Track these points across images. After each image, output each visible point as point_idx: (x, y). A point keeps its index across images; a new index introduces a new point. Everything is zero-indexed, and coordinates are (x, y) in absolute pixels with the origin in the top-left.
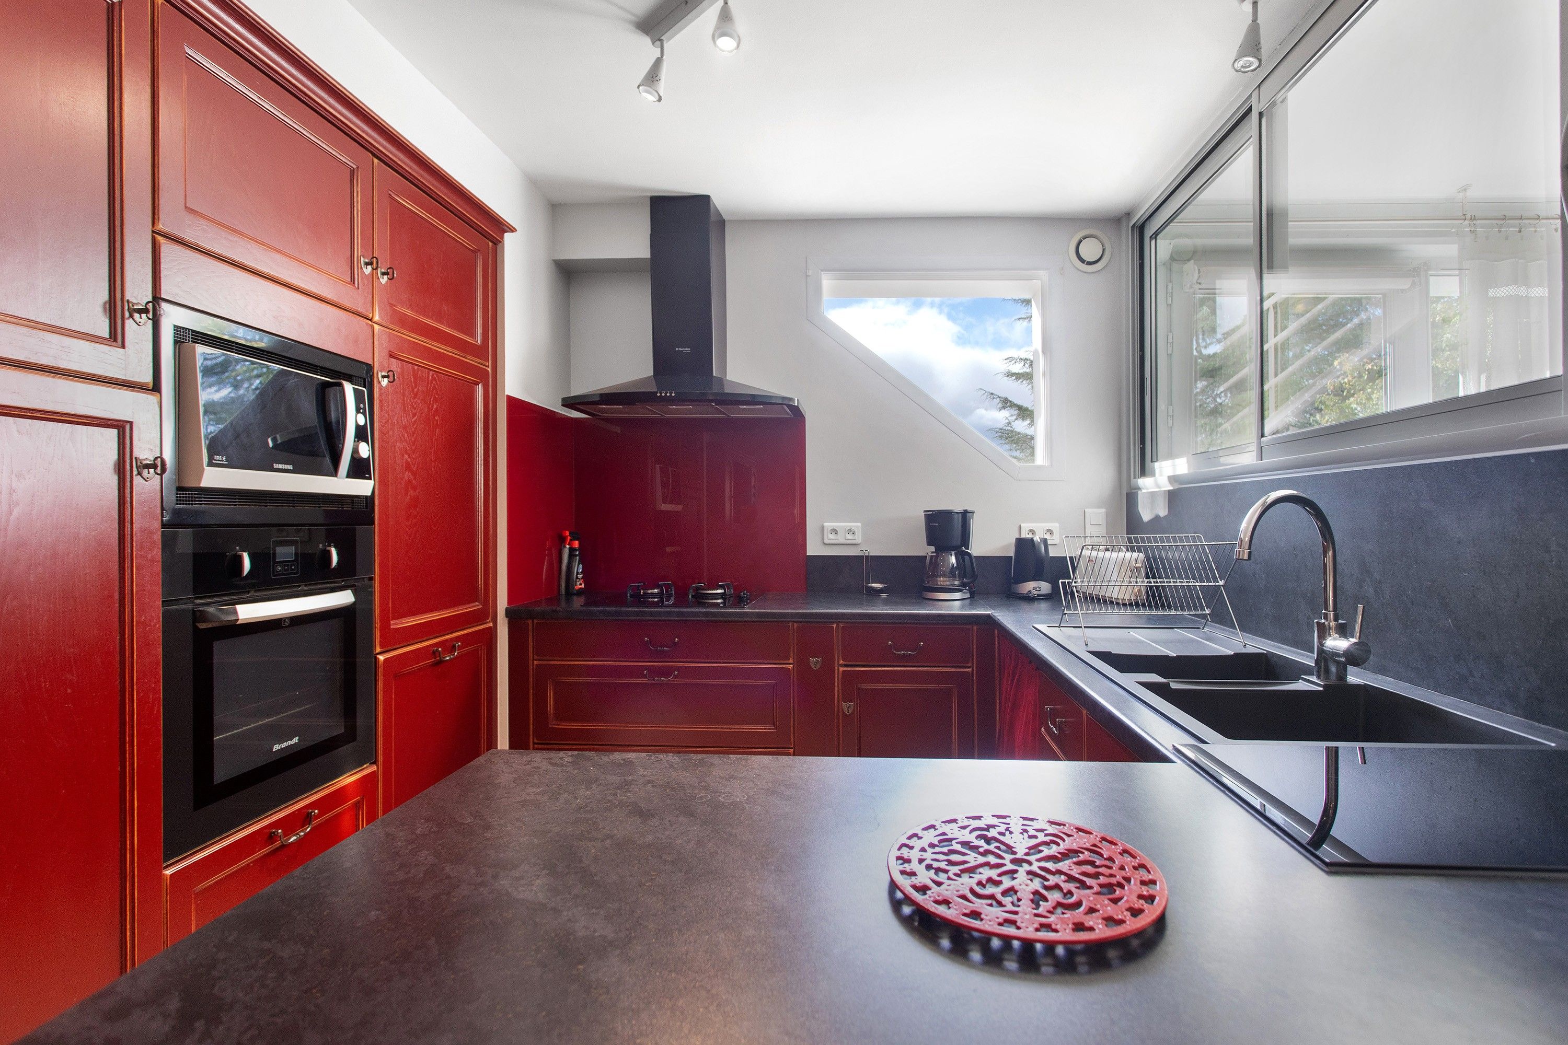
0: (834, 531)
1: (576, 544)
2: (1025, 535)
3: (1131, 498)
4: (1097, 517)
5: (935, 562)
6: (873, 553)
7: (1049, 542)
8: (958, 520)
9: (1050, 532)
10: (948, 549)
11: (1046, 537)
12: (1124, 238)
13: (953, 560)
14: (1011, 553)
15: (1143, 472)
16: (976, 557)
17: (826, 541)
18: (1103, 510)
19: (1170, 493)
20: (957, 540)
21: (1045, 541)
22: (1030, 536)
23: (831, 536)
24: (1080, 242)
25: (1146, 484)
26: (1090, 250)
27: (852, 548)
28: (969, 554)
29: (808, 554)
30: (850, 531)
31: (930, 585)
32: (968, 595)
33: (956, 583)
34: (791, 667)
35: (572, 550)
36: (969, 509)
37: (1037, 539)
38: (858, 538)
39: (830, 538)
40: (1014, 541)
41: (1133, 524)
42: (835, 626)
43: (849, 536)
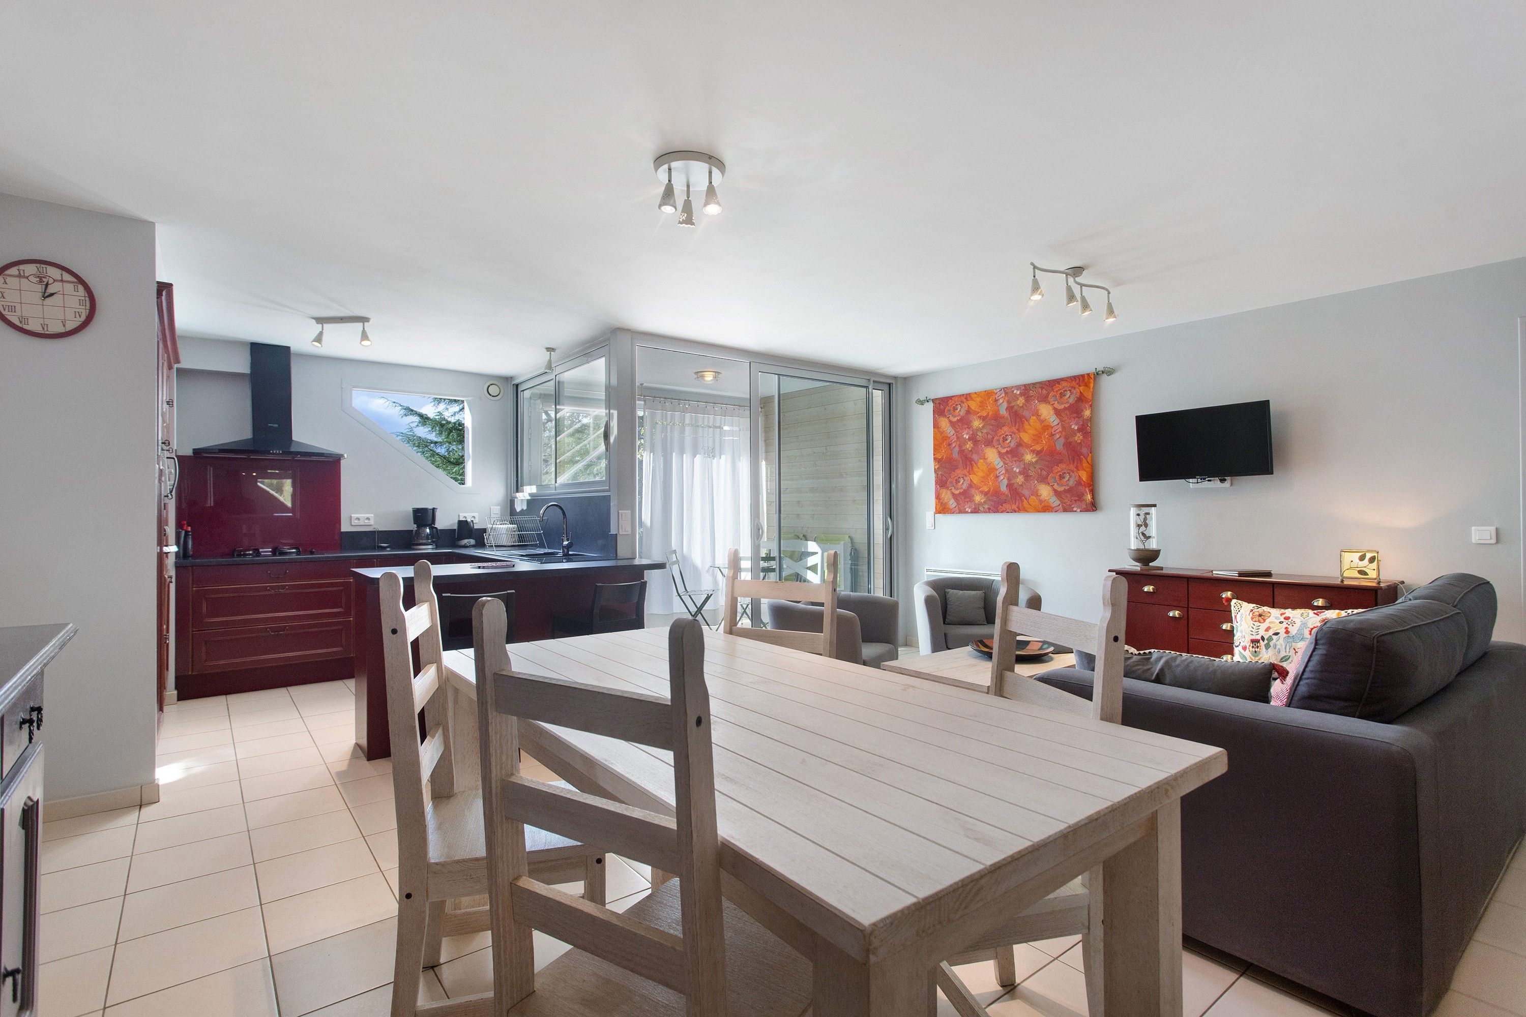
0: (358, 519)
1: (189, 529)
2: (461, 519)
3: (512, 502)
4: (496, 510)
5: (418, 533)
6: (380, 530)
7: (474, 522)
8: (430, 513)
9: (474, 517)
10: (426, 526)
11: (472, 519)
12: (509, 385)
13: (428, 530)
14: (456, 527)
15: (517, 491)
16: (441, 530)
17: (353, 524)
18: (500, 507)
19: (528, 501)
20: (430, 522)
21: (472, 521)
22: (464, 519)
23: (356, 521)
24: (489, 386)
25: (520, 496)
26: (494, 390)
27: (370, 527)
28: (436, 528)
29: (342, 531)
30: (368, 518)
31: (416, 542)
32: (435, 547)
33: (429, 541)
34: (351, 580)
35: (187, 532)
36: (436, 507)
37: (469, 520)
38: (372, 522)
39: (355, 522)
40: (457, 521)
41: (513, 512)
42: (375, 560)
43: (366, 521)
